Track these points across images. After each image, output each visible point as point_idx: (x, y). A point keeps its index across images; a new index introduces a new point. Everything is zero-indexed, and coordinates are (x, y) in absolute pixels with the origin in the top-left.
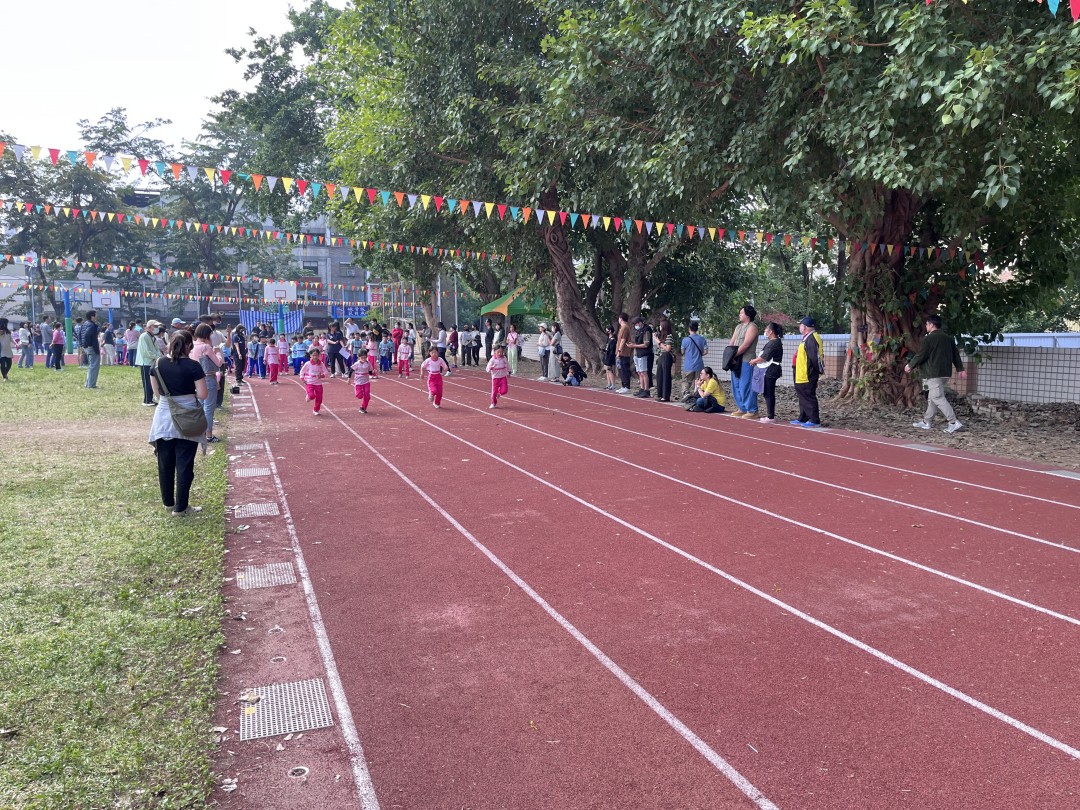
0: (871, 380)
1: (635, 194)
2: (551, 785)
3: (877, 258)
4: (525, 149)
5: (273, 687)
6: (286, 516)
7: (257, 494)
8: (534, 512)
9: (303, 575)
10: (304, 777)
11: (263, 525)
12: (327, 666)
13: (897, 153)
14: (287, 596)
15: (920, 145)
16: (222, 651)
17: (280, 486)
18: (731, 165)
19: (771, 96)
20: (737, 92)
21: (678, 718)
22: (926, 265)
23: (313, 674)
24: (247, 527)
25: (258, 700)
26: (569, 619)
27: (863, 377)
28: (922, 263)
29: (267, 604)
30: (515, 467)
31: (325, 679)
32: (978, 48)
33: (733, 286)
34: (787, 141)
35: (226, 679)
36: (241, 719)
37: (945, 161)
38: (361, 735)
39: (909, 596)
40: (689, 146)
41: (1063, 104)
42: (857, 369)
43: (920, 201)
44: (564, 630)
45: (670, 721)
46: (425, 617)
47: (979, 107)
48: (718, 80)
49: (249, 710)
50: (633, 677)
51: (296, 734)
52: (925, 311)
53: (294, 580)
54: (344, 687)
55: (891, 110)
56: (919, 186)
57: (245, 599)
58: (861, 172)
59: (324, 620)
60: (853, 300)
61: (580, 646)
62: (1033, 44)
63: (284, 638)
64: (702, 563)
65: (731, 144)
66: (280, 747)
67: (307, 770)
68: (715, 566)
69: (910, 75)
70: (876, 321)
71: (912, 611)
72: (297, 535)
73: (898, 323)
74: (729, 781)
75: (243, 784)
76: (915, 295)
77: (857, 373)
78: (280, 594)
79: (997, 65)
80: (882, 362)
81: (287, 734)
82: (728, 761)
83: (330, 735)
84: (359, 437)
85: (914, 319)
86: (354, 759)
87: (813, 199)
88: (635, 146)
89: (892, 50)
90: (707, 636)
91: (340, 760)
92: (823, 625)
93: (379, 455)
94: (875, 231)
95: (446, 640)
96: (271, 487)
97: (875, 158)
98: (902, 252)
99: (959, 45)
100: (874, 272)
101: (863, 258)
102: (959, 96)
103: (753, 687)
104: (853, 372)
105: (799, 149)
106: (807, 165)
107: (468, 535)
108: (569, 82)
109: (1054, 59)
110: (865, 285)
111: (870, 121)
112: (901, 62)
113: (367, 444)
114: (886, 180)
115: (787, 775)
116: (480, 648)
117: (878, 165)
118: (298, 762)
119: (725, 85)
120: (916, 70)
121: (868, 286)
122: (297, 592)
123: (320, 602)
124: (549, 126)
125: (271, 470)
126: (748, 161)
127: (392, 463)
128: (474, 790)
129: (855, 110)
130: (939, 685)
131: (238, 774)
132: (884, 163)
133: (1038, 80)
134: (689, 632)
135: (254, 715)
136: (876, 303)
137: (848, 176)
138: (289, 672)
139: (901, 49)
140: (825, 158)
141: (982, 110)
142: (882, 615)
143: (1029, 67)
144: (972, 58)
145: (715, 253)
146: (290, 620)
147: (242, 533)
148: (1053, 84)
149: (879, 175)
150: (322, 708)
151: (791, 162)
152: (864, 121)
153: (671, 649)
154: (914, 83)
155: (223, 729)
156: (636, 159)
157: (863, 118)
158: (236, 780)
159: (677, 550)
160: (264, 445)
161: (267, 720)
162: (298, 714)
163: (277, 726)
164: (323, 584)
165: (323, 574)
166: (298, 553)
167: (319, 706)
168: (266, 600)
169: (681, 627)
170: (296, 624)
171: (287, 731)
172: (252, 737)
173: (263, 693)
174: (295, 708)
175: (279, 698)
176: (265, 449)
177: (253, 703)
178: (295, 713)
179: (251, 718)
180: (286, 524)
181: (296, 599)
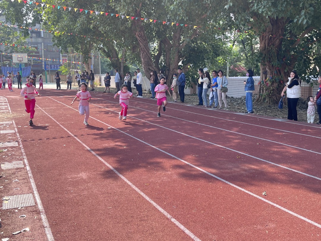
0: (268, 94)
5: (14, 196)
7: (9, 139)
9: (27, 165)
10: (24, 218)
11: (12, 149)
12: (34, 190)
14: (20, 171)
17: (19, 136)
21: (153, 200)
23: (29, 192)
24: (6, 150)
25: (9, 199)
27: (265, 93)
31: (33, 194)
36: (3, 204)
38: (44, 207)
42: (263, 89)
45: (150, 201)
46: (71, 176)
51: (22, 207)
52: (289, 65)
53: (23, 166)
54: (40, 196)
57: (4, 172)
59: (34, 178)
61: (126, 183)
63: (19, 183)
66: (16, 211)
67: (26, 216)
70: (271, 70)
72: (25, 152)
73: (279, 70)
76: (285, 58)
77: (263, 91)
78: (18, 171)
80: (272, 87)
82: (165, 210)
83: (33, 208)
84: (53, 119)
85: (285, 68)
86: (42, 213)
90: (171, 179)
91: (37, 213)
93: (60, 125)
95: (78, 182)
96: (15, 136)
100: (269, 49)
101: (265, 43)
104: (261, 91)
107: (92, 151)
110: (265, 54)
113: (56, 121)
116: (90, 185)
118: (22, 214)
122: (24, 170)
123: (33, 173)
125: (15, 131)
127: (65, 127)
134: (165, 178)
135: (7, 203)
136: (270, 62)
138: (20, 192)
146: (21, 178)
147: (3, 152)
160: (13, 122)
161: (12, 204)
162: (23, 202)
163: (16, 206)
164: (34, 167)
165: (34, 164)
166: (25, 158)
167: (30, 201)
168: (12, 172)
169: (163, 177)
170: (23, 179)
171: (19, 207)
172: (7, 209)
173: (11, 198)
174: (22, 201)
175: (16, 199)
176: (13, 123)
177: (7, 200)
178: (22, 202)
179: (7, 204)
180: (21, 149)
181: (24, 172)
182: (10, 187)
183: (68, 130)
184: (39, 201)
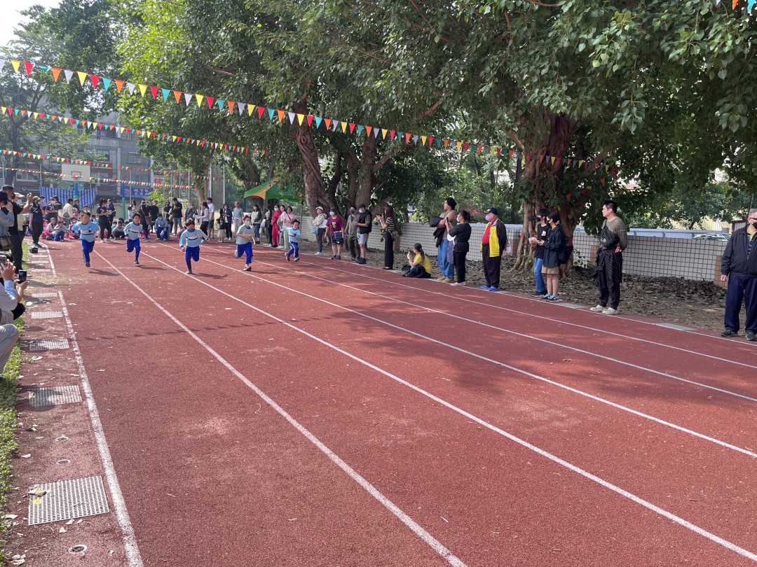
1: (367, 108)
2: (289, 551)
3: (544, 166)
4: (282, 67)
5: (58, 483)
6: (75, 349)
7: (49, 332)
8: (283, 349)
9: (88, 395)
10: (82, 553)
11: (55, 356)
12: (106, 466)
13: (560, 87)
14: (72, 412)
15: (576, 82)
16: (14, 455)
17: (70, 326)
18: (440, 90)
19: (471, 39)
20: (446, 35)
21: (389, 499)
22: (578, 173)
23: (93, 472)
24: (40, 358)
25: (45, 493)
26: (307, 427)
28: (576, 172)
29: (55, 418)
30: (268, 314)
31: (104, 476)
32: (621, 12)
33: (440, 185)
34: (483, 73)
35: (17, 477)
36: (29, 508)
37: (593, 95)
38: (132, 519)
39: (559, 409)
40: (410, 73)
41: (677, 57)
42: (527, 248)
43: (575, 126)
44: (303, 435)
45: (383, 502)
46: (190, 428)
47: (619, 56)
48: (432, 24)
49: (36, 502)
50: (355, 470)
51: (76, 519)
52: (576, 207)
53: (79, 399)
54: (120, 482)
55: (557, 55)
56: (575, 113)
57: (37, 414)
58: (534, 100)
59: (105, 431)
60: (526, 197)
61: (315, 447)
62: (659, 12)
63: (69, 445)
64: (410, 386)
65: (441, 73)
66: (62, 530)
67: (86, 547)
68: (420, 388)
69: (571, 29)
71: (562, 420)
72: (84, 364)
74: (426, 544)
75: (30, 559)
76: (570, 195)
77: (528, 251)
78: (67, 410)
79: (633, 25)
81: (69, 520)
82: (426, 529)
83: (106, 520)
84: (141, 290)
85: (568, 212)
86: (126, 538)
87: (499, 120)
88: (369, 69)
89: (559, 10)
90: (412, 440)
91: (114, 539)
92: (498, 430)
93: (156, 304)
94: (543, 146)
95: (207, 445)
96: (63, 327)
97: (545, 90)
98: (561, 162)
99: (607, 9)
100: (541, 177)
101: (534, 166)
102: (605, 47)
103: (446, 475)
104: (525, 251)
105: (491, 81)
106: (495, 94)
107: (228, 365)
108: (318, 16)
109: (673, 24)
111: (543, 61)
112: (565, 19)
113: (146, 295)
114: (552, 106)
115: (469, 538)
116: (234, 450)
117: (547, 95)
118: (77, 541)
119: (437, 28)
120: (576, 26)
121: (537, 187)
122: (82, 409)
123: (101, 417)
124: (301, 50)
125: (63, 313)
126: (453, 86)
127: (166, 309)
128: (225, 558)
129: (531, 53)
130: (579, 471)
131: (26, 551)
132: (551, 94)
133: (661, 39)
134: (399, 436)
135: (40, 506)
136: (542, 200)
137: (525, 103)
138: (72, 471)
139: (566, 9)
140: (508, 89)
141: (620, 59)
142: (541, 423)
143: (655, 29)
144: (615, 20)
145: (427, 159)
146: (76, 431)
147: (35, 363)
148: (671, 42)
149: (547, 103)
150: (99, 498)
151: (485, 89)
152: (537, 62)
153: (385, 448)
154: (574, 35)
155: (13, 516)
156: (369, 80)
157: (537, 59)
158: (24, 556)
159: (392, 376)
160: (58, 294)
161: (51, 509)
162: (79, 505)
163: (60, 513)
164: (105, 403)
165: (105, 394)
166: (83, 378)
167: (97, 498)
168: (55, 415)
169: (393, 433)
170: (80, 434)
171: (69, 517)
172: (38, 523)
173: (48, 488)
174: (76, 499)
175: (63, 493)
176: (58, 298)
177: (40, 496)
178: (77, 503)
179: (38, 507)
180: (75, 356)
181: (81, 414)
182: (48, 455)
183: (173, 315)
184: (118, 500)
